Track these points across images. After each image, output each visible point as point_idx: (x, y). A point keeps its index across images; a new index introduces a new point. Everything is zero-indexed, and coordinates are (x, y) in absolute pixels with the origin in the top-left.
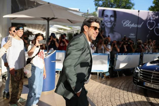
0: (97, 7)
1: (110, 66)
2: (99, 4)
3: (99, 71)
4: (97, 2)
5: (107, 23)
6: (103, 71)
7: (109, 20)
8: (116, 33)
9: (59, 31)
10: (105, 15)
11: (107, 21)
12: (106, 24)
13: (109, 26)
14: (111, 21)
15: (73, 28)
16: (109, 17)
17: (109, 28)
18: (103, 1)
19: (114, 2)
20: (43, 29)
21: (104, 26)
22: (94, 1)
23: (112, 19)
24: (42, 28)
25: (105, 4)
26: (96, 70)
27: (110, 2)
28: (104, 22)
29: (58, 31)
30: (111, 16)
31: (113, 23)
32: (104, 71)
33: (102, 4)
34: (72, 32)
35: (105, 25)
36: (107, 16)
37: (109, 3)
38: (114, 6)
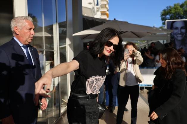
0: (164, 21)
2: (166, 18)
4: (164, 17)
5: (178, 36)
7: (180, 32)
10: (175, 28)
11: (177, 34)
12: (176, 36)
13: (180, 38)
14: (182, 33)
16: (179, 29)
17: (179, 40)
18: (171, 15)
19: (183, 14)
21: (174, 39)
22: (160, 16)
23: (183, 31)
25: (173, 17)
27: (178, 14)
28: (173, 35)
30: (182, 28)
31: (184, 35)
33: (169, 18)
36: (177, 28)
37: (177, 16)
38: (184, 17)
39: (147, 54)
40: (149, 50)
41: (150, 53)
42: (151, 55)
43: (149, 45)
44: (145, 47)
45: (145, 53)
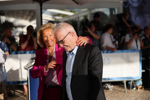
1: (143, 69)
3: (127, 78)
6: (133, 78)
8: (147, 15)
9: (56, 19)
12: (130, 1)
13: (135, 5)
15: (77, 13)
17: (135, 8)
20: (29, 18)
24: (28, 15)
26: (122, 78)
29: (53, 18)
32: (135, 78)
34: (76, 18)
35: (130, 4)
39: (91, 30)
40: (93, 25)
41: (94, 28)
42: (95, 33)
43: (91, 14)
44: (85, 17)
45: (87, 30)
